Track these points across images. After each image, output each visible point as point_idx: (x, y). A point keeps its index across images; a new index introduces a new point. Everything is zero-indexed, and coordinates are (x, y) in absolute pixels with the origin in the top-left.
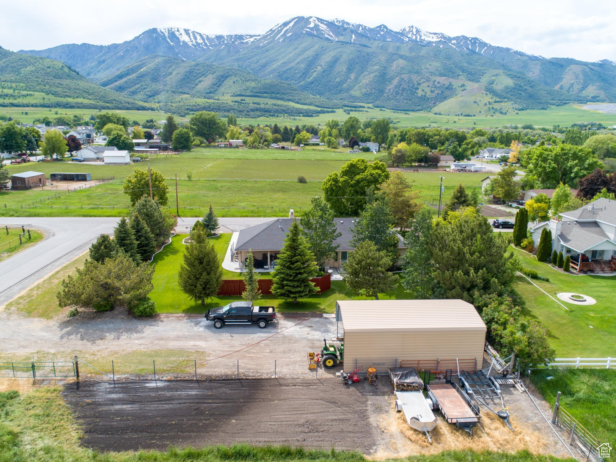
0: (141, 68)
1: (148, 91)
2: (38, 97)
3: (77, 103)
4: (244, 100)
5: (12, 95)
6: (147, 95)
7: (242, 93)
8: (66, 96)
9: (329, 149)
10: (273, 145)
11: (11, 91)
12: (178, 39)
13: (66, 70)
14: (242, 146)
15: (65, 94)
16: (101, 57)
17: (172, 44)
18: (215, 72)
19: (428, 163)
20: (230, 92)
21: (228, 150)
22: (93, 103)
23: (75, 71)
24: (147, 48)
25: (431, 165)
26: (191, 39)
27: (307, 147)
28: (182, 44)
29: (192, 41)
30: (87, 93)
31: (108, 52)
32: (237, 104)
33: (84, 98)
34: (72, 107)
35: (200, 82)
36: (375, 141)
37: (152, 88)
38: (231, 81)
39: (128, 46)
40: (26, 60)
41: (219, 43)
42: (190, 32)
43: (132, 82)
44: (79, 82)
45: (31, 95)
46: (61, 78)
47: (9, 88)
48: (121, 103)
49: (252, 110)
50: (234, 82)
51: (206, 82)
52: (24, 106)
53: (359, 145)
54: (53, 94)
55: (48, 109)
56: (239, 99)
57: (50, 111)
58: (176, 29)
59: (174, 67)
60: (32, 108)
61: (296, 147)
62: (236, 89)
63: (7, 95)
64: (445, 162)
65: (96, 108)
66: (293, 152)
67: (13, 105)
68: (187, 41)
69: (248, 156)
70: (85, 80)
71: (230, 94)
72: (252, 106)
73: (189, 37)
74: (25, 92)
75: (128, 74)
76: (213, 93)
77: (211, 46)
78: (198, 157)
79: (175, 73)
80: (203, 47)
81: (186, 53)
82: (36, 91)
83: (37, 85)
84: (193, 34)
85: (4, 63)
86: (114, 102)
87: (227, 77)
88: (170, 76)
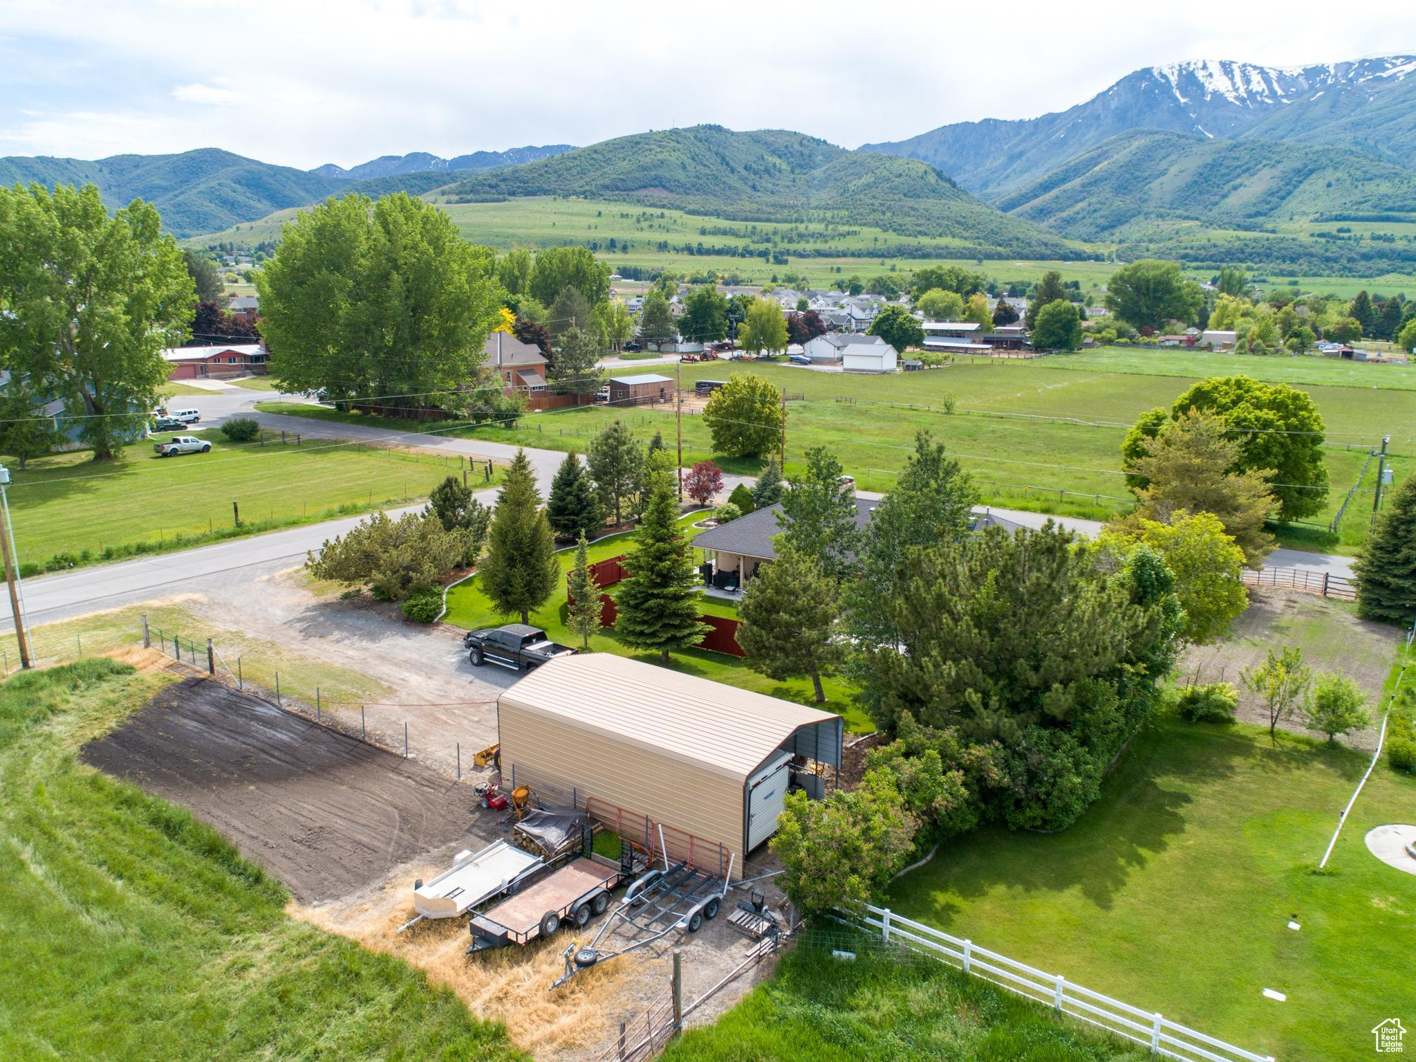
0: (1096, 165)
1: (1102, 217)
2: (868, 236)
3: (937, 247)
4: (1349, 231)
5: (821, 235)
6: (1097, 226)
7: (1346, 213)
8: (920, 233)
11: (820, 227)
12: (1202, 86)
13: (932, 178)
14: (1223, 346)
15: (918, 229)
16: (1016, 145)
17: (1183, 100)
18: (1278, 162)
20: (1314, 210)
22: (971, 246)
23: (949, 181)
24: (1121, 116)
26: (1234, 84)
28: (1208, 98)
29: (1237, 90)
30: (962, 224)
31: (1032, 134)
32: (1323, 240)
33: (954, 237)
34: (926, 256)
35: (1235, 188)
37: (1113, 207)
38: (1322, 183)
39: (1078, 117)
40: (862, 165)
41: (1312, 87)
42: (1234, 66)
43: (1068, 198)
44: (952, 203)
45: (855, 233)
46: (919, 197)
47: (819, 222)
48: (1029, 245)
49: (1366, 257)
50: (1329, 185)
51: (1253, 188)
52: (838, 256)
54: (895, 230)
55: (880, 260)
56: (1332, 227)
57: (883, 264)
58: (1200, 65)
59: (1173, 157)
60: (851, 260)
62: (1331, 203)
63: (812, 235)
65: (973, 257)
67: (819, 254)
68: (1222, 90)
70: (965, 197)
71: (1312, 217)
72: (1367, 245)
73: (1232, 79)
74: (846, 228)
75: (1064, 180)
76: (1265, 215)
77: (1286, 96)
79: (1173, 170)
80: (1263, 102)
81: (1215, 119)
82: (865, 224)
83: (869, 214)
84: (1243, 72)
85: (824, 172)
86: (1015, 243)
87: (1312, 172)
88: (1162, 179)
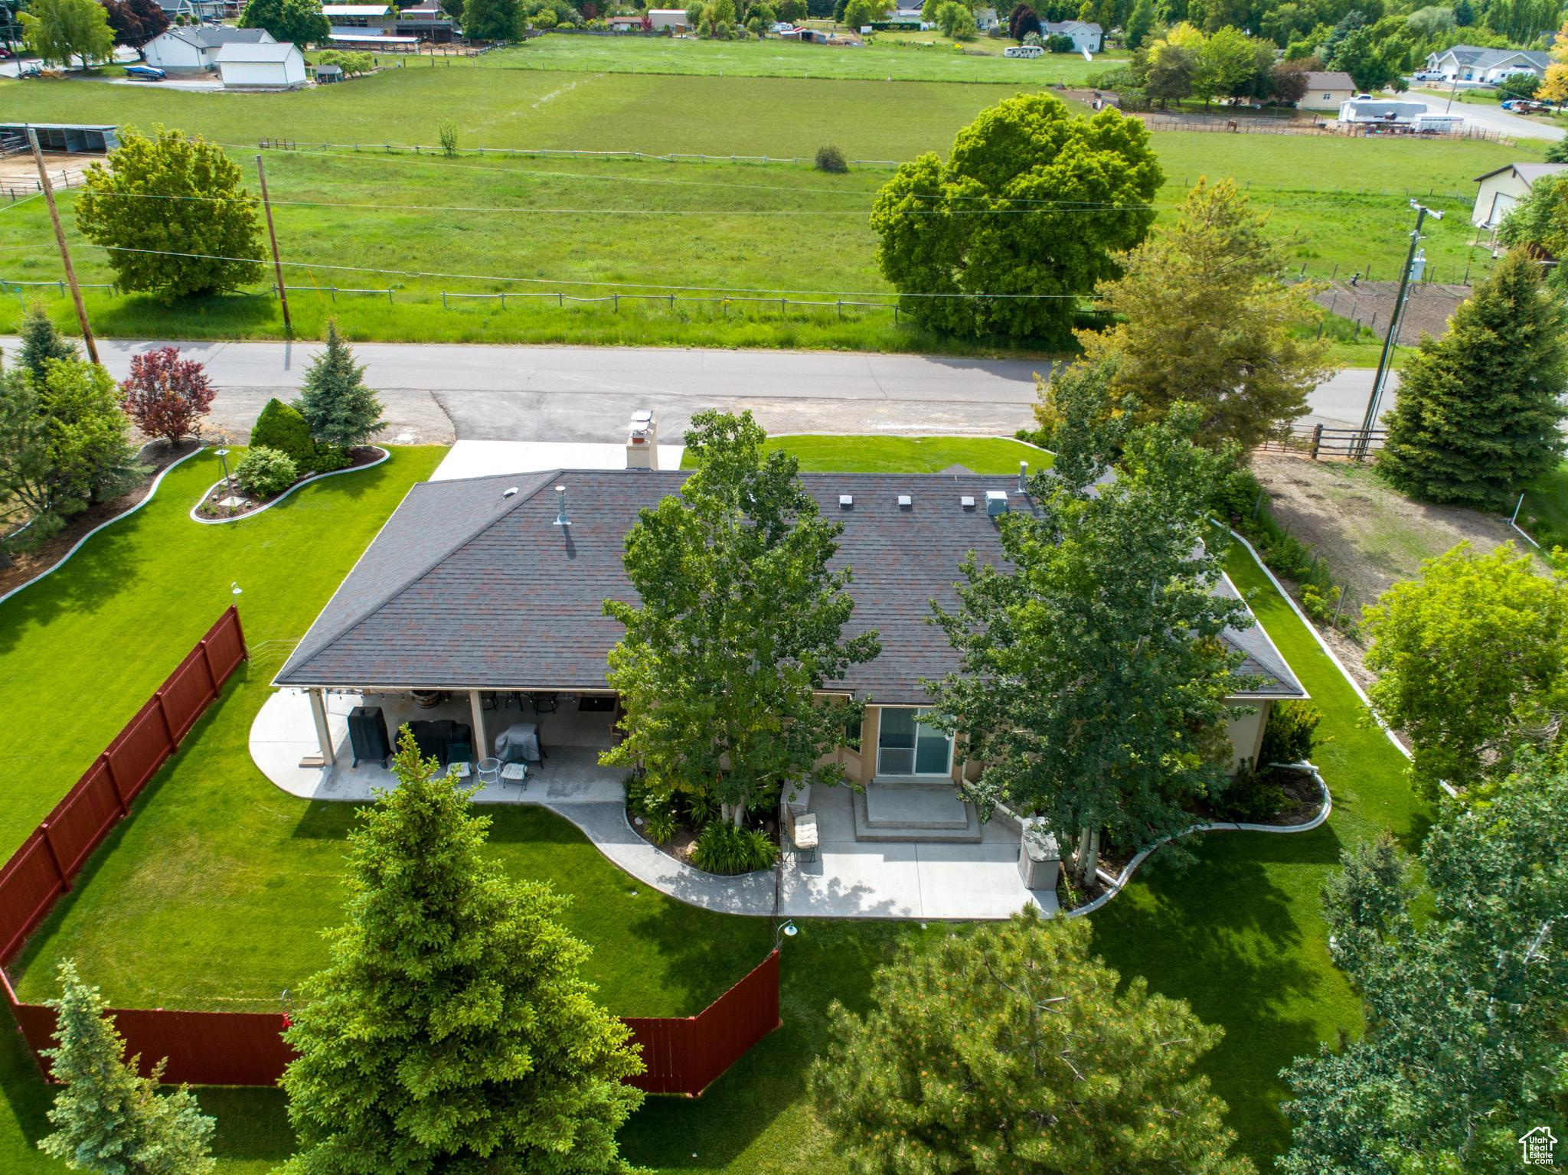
9: (948, 41)
10: (778, 27)
14: (681, 30)
19: (1264, 98)
21: (638, 41)
25: (1273, 104)
27: (882, 36)
36: (1092, 17)
53: (1039, 30)
61: (849, 36)
64: (1321, 95)
66: (836, 50)
69: (687, 62)
78: (531, 64)
